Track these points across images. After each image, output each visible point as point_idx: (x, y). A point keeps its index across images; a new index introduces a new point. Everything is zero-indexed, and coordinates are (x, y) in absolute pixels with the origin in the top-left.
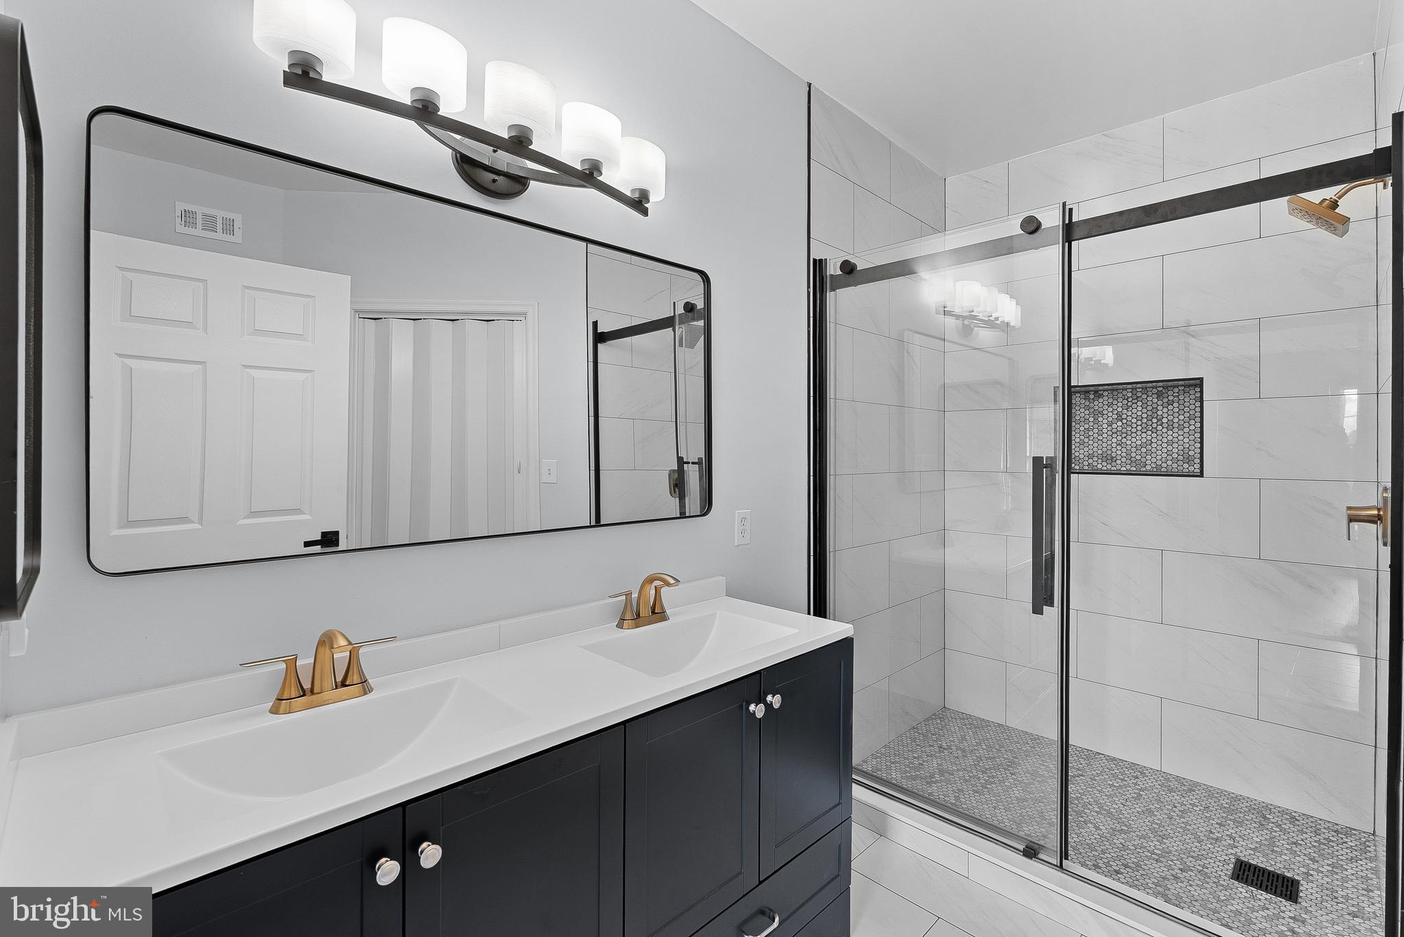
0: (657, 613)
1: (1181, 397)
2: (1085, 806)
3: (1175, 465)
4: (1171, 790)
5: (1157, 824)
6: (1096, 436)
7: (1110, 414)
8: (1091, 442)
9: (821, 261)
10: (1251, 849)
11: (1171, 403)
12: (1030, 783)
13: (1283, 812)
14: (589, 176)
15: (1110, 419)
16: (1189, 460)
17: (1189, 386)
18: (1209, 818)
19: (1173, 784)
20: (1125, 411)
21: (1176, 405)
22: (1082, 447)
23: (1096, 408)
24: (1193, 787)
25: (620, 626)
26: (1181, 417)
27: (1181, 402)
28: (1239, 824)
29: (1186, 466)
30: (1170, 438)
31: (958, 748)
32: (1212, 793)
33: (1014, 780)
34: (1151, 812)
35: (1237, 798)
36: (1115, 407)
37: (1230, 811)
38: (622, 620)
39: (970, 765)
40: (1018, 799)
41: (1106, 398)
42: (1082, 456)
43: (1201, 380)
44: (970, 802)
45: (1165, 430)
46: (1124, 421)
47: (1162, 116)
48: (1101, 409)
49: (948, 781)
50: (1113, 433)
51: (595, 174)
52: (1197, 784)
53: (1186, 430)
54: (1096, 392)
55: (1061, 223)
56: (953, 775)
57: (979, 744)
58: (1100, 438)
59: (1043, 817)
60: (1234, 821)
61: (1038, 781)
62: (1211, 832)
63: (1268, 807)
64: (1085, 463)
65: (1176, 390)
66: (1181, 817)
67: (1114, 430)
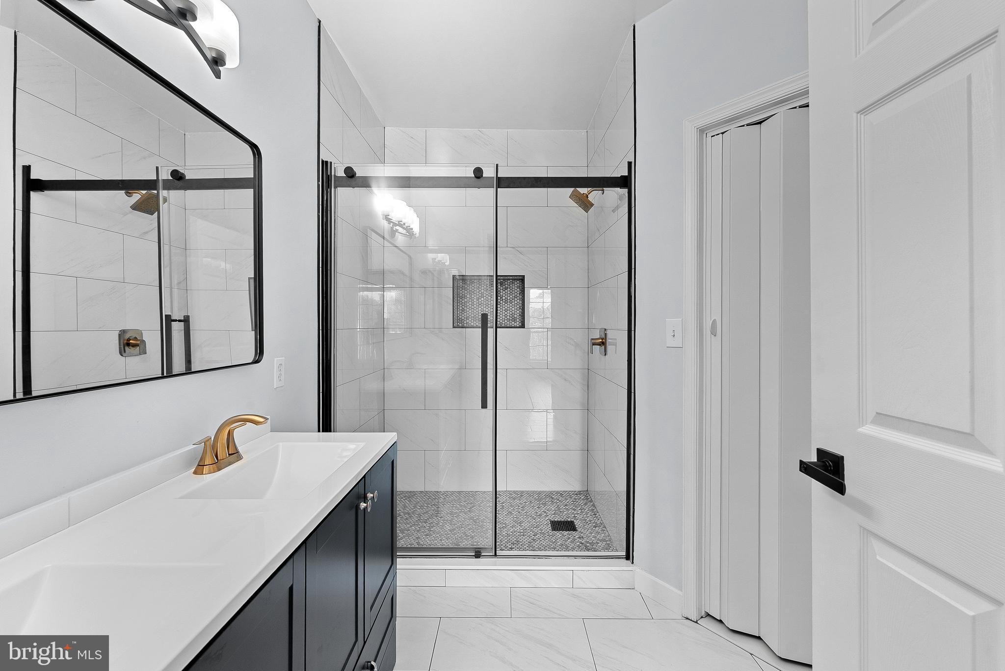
0: (235, 455)
1: (511, 286)
2: (482, 522)
3: (508, 323)
4: (514, 499)
5: (515, 518)
6: (470, 306)
7: (478, 293)
8: (468, 310)
9: (327, 162)
10: (553, 514)
11: (506, 288)
12: (452, 519)
13: (557, 492)
14: (181, 15)
15: (478, 296)
16: (514, 320)
17: (515, 280)
18: (534, 506)
19: (514, 495)
20: (485, 292)
21: (509, 289)
22: (463, 312)
23: (471, 289)
24: (521, 494)
25: (199, 472)
26: (511, 296)
27: (511, 288)
28: (545, 504)
29: (513, 323)
30: (506, 307)
31: (405, 513)
32: (530, 494)
33: (444, 520)
34: (510, 512)
35: (540, 493)
36: (480, 289)
37: (540, 500)
38: (202, 466)
39: (416, 521)
40: (450, 530)
41: (475, 284)
42: (463, 318)
43: (524, 276)
44: (426, 542)
45: (504, 303)
46: (485, 298)
47: (507, 130)
48: (473, 291)
49: (408, 536)
50: (479, 304)
51: (188, 16)
52: (523, 492)
53: (513, 304)
54: (471, 280)
55: (495, 176)
56: (409, 530)
57: (415, 507)
58: (473, 307)
59: (466, 535)
60: (542, 504)
61: (455, 517)
62: (537, 513)
63: (551, 492)
64: (465, 322)
65: (509, 282)
66: (523, 510)
67: (480, 303)
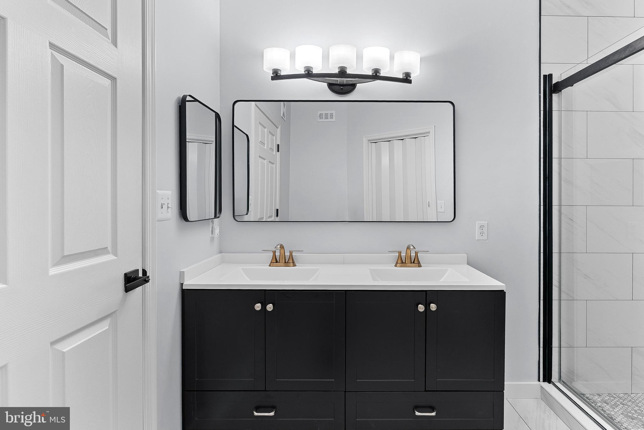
0: (415, 263)
9: (550, 75)
14: (376, 76)
25: (396, 266)
38: (397, 263)
51: (378, 74)
